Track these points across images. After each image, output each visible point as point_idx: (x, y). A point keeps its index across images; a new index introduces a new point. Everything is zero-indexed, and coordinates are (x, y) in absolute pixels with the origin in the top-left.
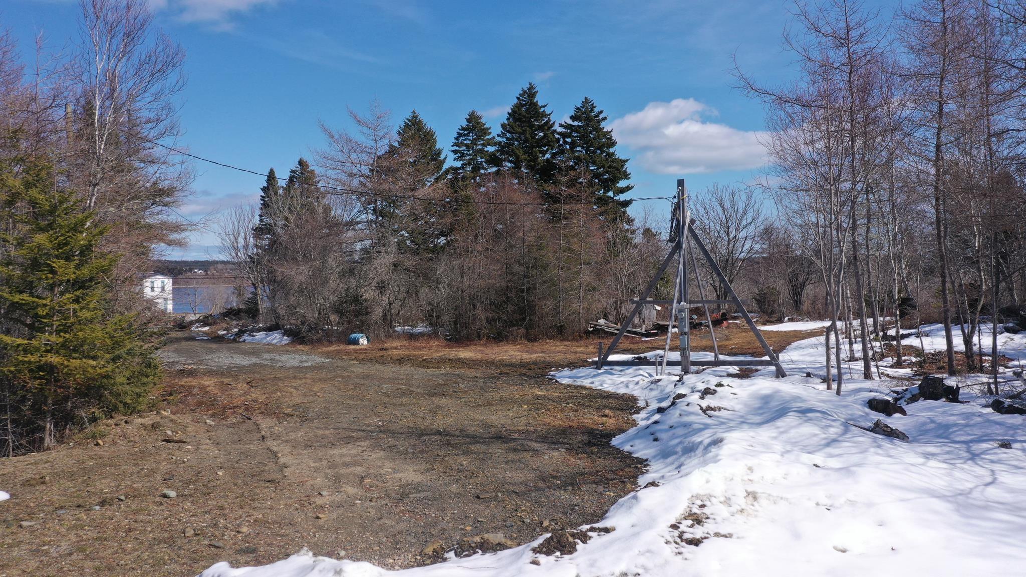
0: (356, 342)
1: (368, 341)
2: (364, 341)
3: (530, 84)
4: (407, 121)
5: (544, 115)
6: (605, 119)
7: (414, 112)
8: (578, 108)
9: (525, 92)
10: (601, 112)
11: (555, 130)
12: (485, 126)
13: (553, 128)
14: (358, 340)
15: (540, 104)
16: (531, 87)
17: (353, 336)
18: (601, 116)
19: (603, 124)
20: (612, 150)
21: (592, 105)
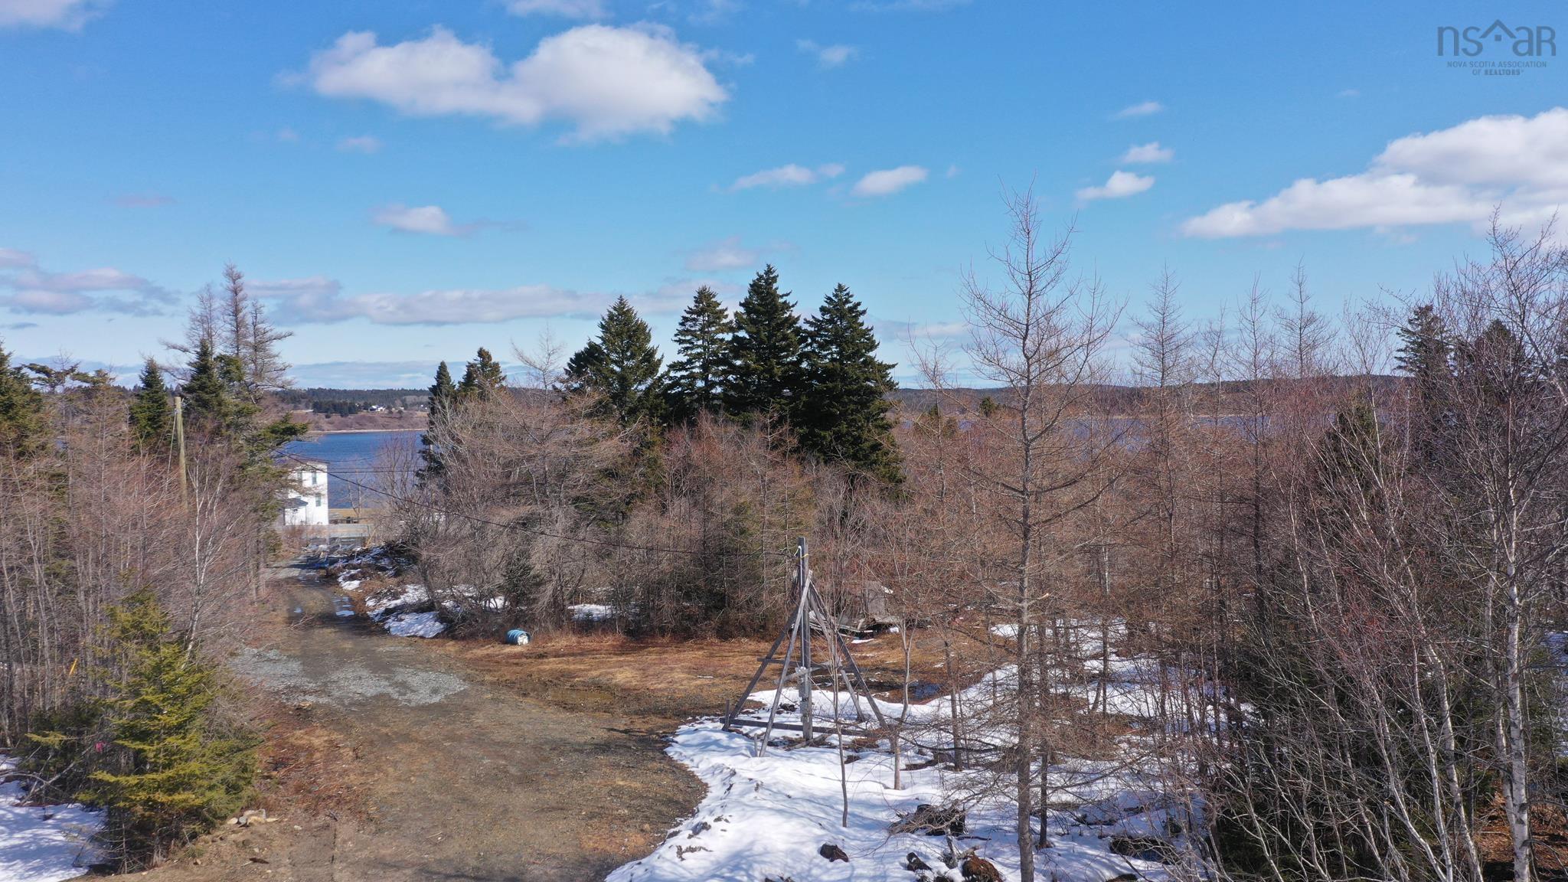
0: (513, 642)
1: (529, 639)
2: (523, 640)
3: (769, 266)
4: (612, 310)
5: (786, 306)
6: (864, 312)
7: (621, 299)
8: (829, 298)
9: (761, 277)
10: (859, 304)
11: (800, 328)
12: (720, 308)
13: (797, 325)
14: (517, 638)
15: (779, 292)
16: (769, 271)
17: (512, 632)
18: (860, 308)
19: (861, 319)
20: (871, 354)
21: (848, 294)
